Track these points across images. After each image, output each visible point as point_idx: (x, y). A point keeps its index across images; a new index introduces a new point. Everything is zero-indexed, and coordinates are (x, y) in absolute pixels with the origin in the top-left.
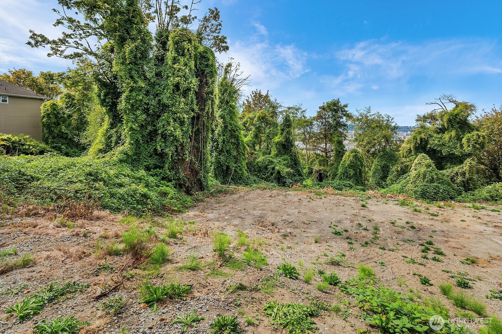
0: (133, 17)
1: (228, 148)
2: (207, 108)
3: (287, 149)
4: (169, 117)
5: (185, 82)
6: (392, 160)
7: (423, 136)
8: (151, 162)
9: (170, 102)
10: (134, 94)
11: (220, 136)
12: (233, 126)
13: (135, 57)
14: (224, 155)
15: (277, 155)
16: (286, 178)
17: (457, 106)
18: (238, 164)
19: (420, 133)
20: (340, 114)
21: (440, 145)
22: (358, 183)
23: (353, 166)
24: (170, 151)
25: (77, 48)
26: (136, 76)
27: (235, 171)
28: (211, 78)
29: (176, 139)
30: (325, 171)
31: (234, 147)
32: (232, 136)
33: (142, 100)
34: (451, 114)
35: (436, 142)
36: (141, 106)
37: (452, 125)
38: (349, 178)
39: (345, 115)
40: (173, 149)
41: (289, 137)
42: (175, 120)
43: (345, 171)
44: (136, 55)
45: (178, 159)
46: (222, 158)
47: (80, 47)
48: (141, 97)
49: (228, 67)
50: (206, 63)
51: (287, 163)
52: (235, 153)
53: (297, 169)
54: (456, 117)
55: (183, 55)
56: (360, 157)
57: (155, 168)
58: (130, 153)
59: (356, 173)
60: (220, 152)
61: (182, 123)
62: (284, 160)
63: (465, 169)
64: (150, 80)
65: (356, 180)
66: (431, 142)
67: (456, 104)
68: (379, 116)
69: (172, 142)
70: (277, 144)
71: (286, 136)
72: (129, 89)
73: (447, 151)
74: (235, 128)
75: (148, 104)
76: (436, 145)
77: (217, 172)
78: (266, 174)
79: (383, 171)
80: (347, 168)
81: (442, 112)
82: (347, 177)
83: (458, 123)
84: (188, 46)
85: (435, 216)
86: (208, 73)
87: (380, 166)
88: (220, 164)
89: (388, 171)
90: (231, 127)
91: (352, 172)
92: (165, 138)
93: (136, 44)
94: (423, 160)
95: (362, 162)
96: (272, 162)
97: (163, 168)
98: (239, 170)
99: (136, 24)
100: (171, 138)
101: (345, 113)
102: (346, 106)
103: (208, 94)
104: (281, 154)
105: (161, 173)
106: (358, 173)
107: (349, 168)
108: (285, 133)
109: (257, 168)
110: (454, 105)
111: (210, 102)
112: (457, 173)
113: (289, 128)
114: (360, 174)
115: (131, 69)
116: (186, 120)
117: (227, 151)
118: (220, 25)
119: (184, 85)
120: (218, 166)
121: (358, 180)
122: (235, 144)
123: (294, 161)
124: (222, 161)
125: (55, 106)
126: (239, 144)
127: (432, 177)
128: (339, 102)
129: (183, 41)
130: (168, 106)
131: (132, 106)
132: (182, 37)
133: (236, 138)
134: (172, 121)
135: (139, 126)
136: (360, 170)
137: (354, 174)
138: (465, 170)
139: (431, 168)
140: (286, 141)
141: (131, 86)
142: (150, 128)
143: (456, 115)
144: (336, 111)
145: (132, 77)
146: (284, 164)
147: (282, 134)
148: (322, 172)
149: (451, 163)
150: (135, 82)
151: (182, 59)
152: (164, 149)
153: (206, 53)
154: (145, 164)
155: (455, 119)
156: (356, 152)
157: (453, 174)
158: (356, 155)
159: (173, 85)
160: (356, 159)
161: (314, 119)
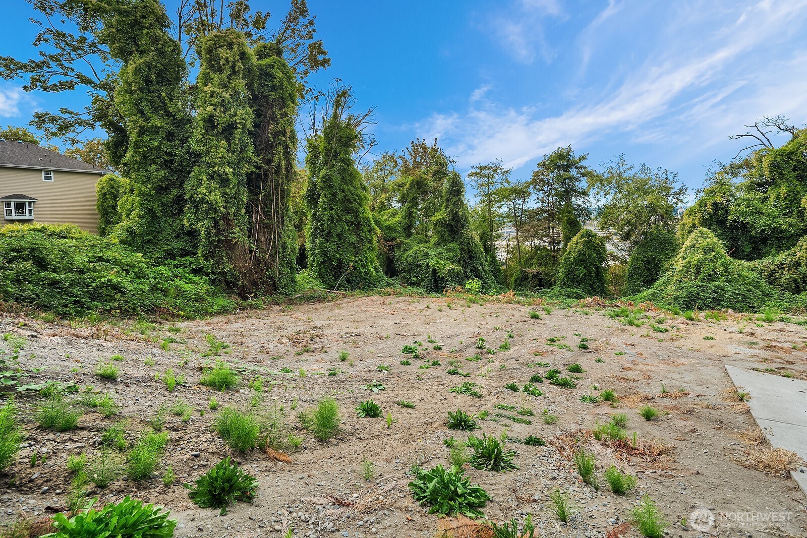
0: (144, 17)
1: (339, 230)
2: (276, 160)
3: (456, 233)
4: (200, 173)
5: (225, 114)
6: (667, 250)
7: (718, 199)
8: (177, 245)
9: (202, 148)
10: (145, 138)
11: (325, 210)
12: (348, 193)
13: (148, 81)
14: (333, 242)
15: (438, 244)
16: (447, 280)
17: (795, 137)
18: (358, 257)
19: (713, 193)
20: (574, 172)
21: (751, 214)
22: (594, 291)
23: (584, 261)
24: (202, 227)
25: (65, 75)
26: (147, 110)
27: (355, 268)
28: (281, 109)
29: (212, 207)
30: (547, 274)
31: (351, 228)
32: (347, 211)
33: (158, 148)
34: (781, 153)
35: (742, 208)
36: (160, 157)
37: (781, 173)
38: (577, 282)
39: (583, 175)
40: (208, 223)
41: (457, 213)
42: (211, 177)
43: (569, 271)
44: (148, 76)
45: (219, 240)
46: (331, 246)
47: (69, 73)
48: (156, 143)
49: (341, 97)
50: (270, 84)
51: (454, 256)
52: (353, 239)
53: (473, 266)
54: (789, 158)
55: (220, 70)
56: (598, 244)
57: (182, 256)
58: (137, 230)
59: (590, 272)
60: (328, 236)
61: (224, 182)
62: (449, 251)
63: (797, 256)
64: (175, 115)
65: (591, 286)
66: (732, 208)
67: (793, 133)
68: (645, 169)
69: (207, 212)
70: (436, 224)
71: (452, 210)
72: (135, 131)
73: (765, 223)
74: (351, 197)
75: (170, 154)
76: (744, 213)
77: (323, 270)
78: (418, 276)
79: (649, 270)
80: (572, 264)
81: (763, 150)
82: (573, 280)
83: (794, 170)
84: (227, 54)
85: (661, 331)
86: (274, 100)
87: (642, 261)
88: (328, 257)
89: (657, 270)
90: (343, 194)
91: (582, 271)
92: (196, 207)
93: (147, 59)
94: (699, 239)
95: (600, 253)
96: (426, 255)
97: (195, 254)
98: (362, 266)
99: (147, 28)
100: (204, 205)
101: (582, 171)
102: (583, 158)
103: (276, 135)
104: (445, 241)
105: (191, 263)
106: (593, 274)
107: (577, 264)
108: (451, 205)
109: (406, 265)
110: (788, 136)
111: (280, 149)
112: (782, 264)
113: (457, 196)
114: (597, 275)
115: (141, 99)
116: (230, 177)
117: (338, 235)
118: (311, 23)
119: (222, 119)
120: (324, 260)
121: (595, 286)
122: (352, 223)
123: (469, 253)
124: (330, 252)
125: (112, 182)
126: (359, 223)
127: (713, 271)
128: (571, 152)
129: (219, 47)
130: (200, 156)
131: (145, 157)
132: (219, 40)
133: (353, 213)
134: (205, 178)
135: (155, 189)
136: (597, 268)
137: (585, 274)
138: (799, 258)
139: (714, 253)
140: (453, 219)
141: (140, 126)
142: (175, 192)
143: (791, 153)
144: (567, 168)
145: (141, 112)
146: (448, 258)
147: (447, 207)
148: (543, 276)
149: (780, 247)
150: (147, 120)
151: (216, 77)
152: (193, 224)
153: (273, 67)
154: (166, 248)
155: (786, 162)
156: (590, 235)
157: (772, 267)
158: (589, 242)
159: (204, 119)
160: (589, 248)
161: (528, 185)
